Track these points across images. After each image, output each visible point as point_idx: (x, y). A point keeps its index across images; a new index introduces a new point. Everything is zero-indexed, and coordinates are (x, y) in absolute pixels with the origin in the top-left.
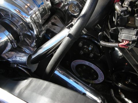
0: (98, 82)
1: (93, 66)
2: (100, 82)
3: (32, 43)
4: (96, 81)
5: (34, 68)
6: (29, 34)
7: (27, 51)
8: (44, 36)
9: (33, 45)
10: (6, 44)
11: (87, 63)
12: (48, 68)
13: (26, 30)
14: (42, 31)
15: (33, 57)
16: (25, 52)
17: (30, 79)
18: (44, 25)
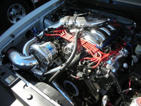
0: (76, 96)
1: (74, 85)
2: (77, 96)
3: (46, 67)
4: (75, 94)
5: (44, 79)
6: (45, 63)
7: (42, 70)
8: (52, 65)
9: (46, 68)
10: (34, 65)
11: (71, 83)
12: (50, 80)
13: (44, 61)
14: (51, 63)
15: (45, 74)
16: (42, 71)
17: (42, 83)
18: (53, 60)
